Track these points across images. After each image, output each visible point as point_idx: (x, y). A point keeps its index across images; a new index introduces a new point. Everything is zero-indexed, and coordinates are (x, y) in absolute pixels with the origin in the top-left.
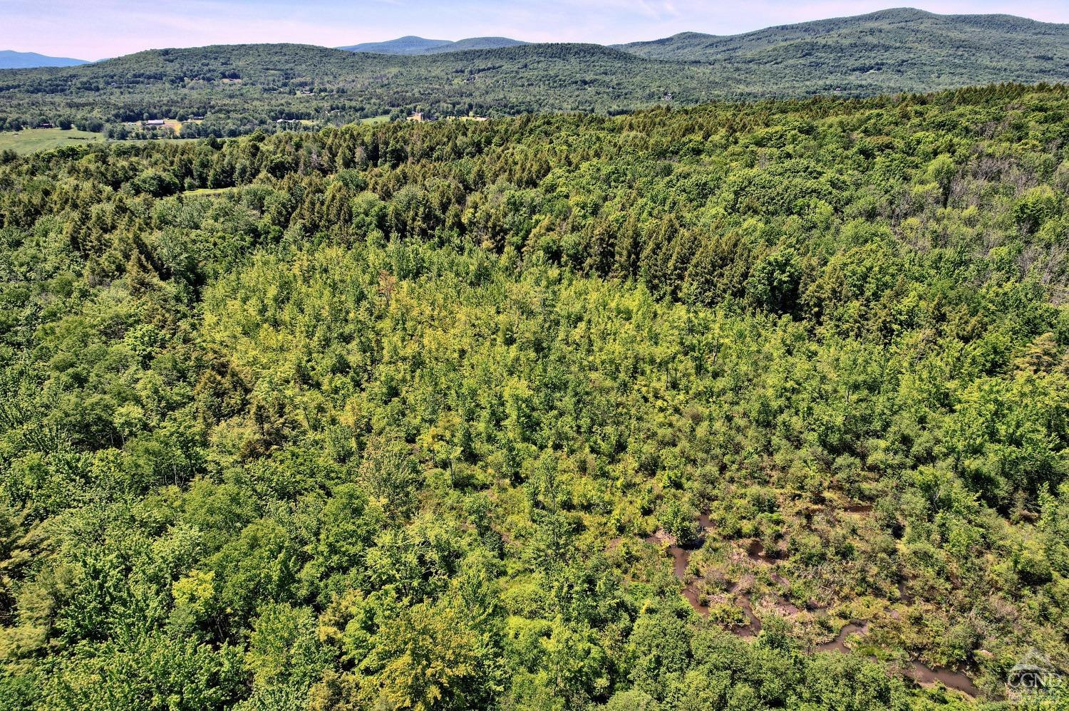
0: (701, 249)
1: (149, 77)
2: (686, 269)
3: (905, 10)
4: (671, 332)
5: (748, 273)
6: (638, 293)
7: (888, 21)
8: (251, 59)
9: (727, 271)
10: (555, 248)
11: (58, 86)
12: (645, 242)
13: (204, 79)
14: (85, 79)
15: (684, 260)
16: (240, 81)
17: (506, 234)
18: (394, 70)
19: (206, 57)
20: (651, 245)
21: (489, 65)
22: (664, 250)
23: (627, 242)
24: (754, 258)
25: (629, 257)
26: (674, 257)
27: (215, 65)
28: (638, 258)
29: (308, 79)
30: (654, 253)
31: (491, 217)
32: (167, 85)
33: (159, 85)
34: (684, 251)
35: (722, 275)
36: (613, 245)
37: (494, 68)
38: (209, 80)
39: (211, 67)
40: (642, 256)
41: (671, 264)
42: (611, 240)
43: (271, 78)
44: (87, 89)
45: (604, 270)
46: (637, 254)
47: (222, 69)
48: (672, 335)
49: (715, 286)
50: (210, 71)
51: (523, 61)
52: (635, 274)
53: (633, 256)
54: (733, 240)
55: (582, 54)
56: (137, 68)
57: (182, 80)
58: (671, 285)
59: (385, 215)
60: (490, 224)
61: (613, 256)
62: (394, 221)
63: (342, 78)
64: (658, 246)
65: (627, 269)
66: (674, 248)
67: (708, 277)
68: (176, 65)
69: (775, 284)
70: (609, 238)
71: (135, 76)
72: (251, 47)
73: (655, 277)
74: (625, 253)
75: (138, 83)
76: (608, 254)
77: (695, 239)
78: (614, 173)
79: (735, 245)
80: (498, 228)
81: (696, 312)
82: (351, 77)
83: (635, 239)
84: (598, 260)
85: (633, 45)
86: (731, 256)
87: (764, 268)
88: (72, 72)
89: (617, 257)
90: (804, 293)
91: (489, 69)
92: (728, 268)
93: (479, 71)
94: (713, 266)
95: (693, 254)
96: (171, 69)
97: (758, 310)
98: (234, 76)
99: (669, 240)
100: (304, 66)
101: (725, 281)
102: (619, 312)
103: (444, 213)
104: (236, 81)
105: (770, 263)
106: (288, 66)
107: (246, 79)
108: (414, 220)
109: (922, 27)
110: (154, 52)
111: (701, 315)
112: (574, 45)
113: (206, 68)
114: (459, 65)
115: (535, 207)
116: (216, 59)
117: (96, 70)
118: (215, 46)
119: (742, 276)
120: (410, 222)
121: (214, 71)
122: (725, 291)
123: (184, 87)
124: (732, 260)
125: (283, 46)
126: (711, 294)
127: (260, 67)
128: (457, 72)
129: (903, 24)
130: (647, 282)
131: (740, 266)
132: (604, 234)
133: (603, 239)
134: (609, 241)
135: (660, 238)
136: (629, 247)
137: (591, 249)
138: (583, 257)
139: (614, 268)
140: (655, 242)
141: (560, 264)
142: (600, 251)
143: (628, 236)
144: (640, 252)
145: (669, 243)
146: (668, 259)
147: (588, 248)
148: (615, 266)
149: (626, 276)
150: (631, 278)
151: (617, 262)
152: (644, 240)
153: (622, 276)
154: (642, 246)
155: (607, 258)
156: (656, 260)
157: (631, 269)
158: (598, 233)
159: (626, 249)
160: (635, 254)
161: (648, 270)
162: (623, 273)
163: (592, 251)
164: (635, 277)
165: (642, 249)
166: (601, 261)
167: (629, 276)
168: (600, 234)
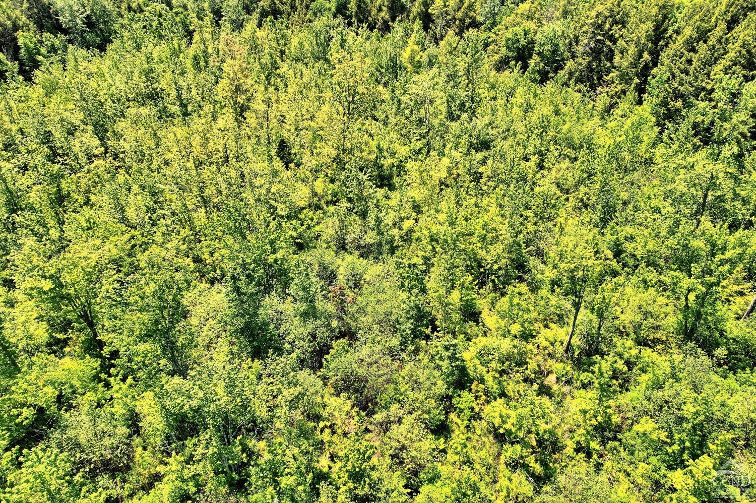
12: (678, 31)
20: (689, 32)
22: (712, 41)
23: (644, 30)
25: (640, 56)
26: (731, 55)
28: (655, 62)
30: (691, 49)
31: (463, 5)
36: (615, 39)
40: (665, 56)
42: (615, 30)
45: (590, 79)
46: (655, 55)
52: (640, 91)
53: (646, 56)
60: (459, 15)
61: (610, 57)
62: (355, 9)
64: (703, 35)
65: (628, 81)
66: (736, 39)
70: (614, 23)
73: (680, 95)
74: (632, 50)
76: (602, 53)
80: (468, 20)
83: (659, 25)
84: (585, 63)
89: (617, 59)
99: (733, 23)
120: (374, 12)
130: (659, 105)
132: (606, 18)
133: (600, 27)
134: (610, 29)
135: (714, 19)
136: (643, 40)
137: (577, 44)
138: (563, 59)
139: (608, 78)
140: (698, 28)
141: (525, 67)
142: (591, 49)
143: (647, 18)
144: (661, 50)
145: (730, 29)
146: (717, 59)
147: (574, 44)
148: (611, 74)
149: (624, 92)
150: (632, 95)
151: (615, 68)
152: (677, 25)
153: (616, 93)
154: (671, 37)
155: (600, 61)
156: (689, 62)
157: (636, 80)
158: (593, 13)
159: (637, 44)
160: (651, 53)
161: (667, 81)
162: (620, 87)
163: (579, 49)
164: (640, 96)
165: (667, 44)
166: (589, 65)
167: (628, 93)
168: (597, 16)
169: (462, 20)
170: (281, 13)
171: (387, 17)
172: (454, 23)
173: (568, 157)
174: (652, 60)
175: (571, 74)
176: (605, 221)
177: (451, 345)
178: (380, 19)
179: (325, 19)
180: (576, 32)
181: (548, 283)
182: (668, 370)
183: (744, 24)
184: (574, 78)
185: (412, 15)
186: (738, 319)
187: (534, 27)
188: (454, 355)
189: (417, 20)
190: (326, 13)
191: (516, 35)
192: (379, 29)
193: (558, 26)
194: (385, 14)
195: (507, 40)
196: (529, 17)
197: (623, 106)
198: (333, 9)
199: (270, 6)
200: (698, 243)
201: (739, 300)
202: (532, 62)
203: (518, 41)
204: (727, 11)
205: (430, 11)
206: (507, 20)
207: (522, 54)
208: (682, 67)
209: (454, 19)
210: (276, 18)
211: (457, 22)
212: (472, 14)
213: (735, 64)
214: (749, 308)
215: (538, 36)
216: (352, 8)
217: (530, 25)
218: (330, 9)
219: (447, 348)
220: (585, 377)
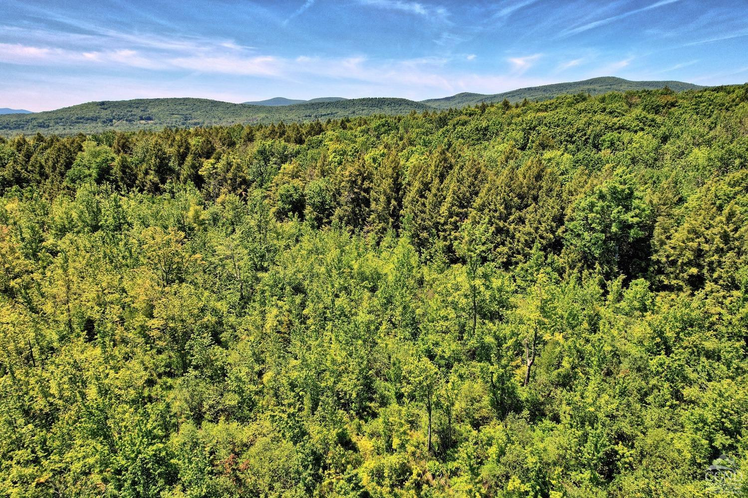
0: (487, 185)
1: (88, 119)
2: (466, 216)
3: (609, 78)
4: (443, 313)
5: (563, 215)
6: (399, 251)
7: (599, 85)
8: (162, 108)
9: (529, 214)
10: (296, 196)
11: (20, 125)
12: (409, 184)
13: (127, 120)
14: (41, 121)
15: (464, 202)
16: (152, 122)
17: (249, 186)
18: (262, 115)
19: (130, 106)
20: (417, 185)
21: (329, 112)
22: (434, 191)
23: (387, 184)
24: (571, 193)
25: (389, 202)
26: (449, 199)
27: (135, 111)
28: (400, 206)
29: (201, 120)
30: (422, 196)
31: (231, 166)
32: (100, 124)
33: (94, 124)
34: (464, 189)
35: (521, 221)
36: (367, 191)
37: (332, 114)
38: (130, 121)
39: (133, 113)
40: (406, 201)
41: (444, 209)
42: (366, 184)
43: (174, 120)
44: (41, 126)
45: (356, 221)
46: (399, 201)
47: (141, 114)
48: (446, 319)
49: (513, 237)
50: (132, 115)
51: (352, 109)
52: (396, 227)
53: (393, 202)
54: (535, 170)
55: (393, 105)
56: (80, 114)
57: (111, 121)
58: (445, 239)
59: (110, 168)
60: (230, 175)
61: (368, 204)
62: (119, 174)
63: (225, 120)
64: (426, 186)
65: (386, 221)
66: (448, 188)
67: (501, 224)
68: (108, 112)
69: (614, 229)
70: (364, 179)
71: (78, 118)
72: (163, 100)
73: (425, 228)
74: (382, 198)
75: (78, 123)
76: (361, 202)
77: (478, 171)
78: (384, 126)
79: (539, 177)
80: (239, 180)
81: (485, 276)
82: (232, 119)
83: (396, 180)
84: (349, 209)
85: (429, 101)
86: (534, 192)
87: (592, 205)
88: (33, 116)
89: (373, 205)
90: (662, 243)
91: (328, 114)
92: (530, 209)
93: (322, 116)
94: (508, 207)
95: (477, 194)
96: (104, 114)
97: (585, 272)
98: (149, 119)
99: (442, 177)
100: (199, 112)
101: (528, 228)
102: (364, 278)
103: (180, 165)
104: (149, 122)
105: (602, 197)
106: (188, 112)
107: (157, 121)
108: (146, 173)
109: (622, 88)
110: (94, 103)
111: (496, 283)
112: (387, 99)
113: (130, 113)
114: (308, 112)
115: (286, 156)
116: (137, 108)
117: (51, 114)
118: (138, 100)
119: (554, 219)
120: (140, 176)
121: (135, 115)
122: (529, 244)
123: (112, 125)
124: (535, 199)
125: (185, 99)
126: (505, 249)
127: (168, 112)
128: (306, 116)
129: (609, 87)
130: (412, 236)
131: (550, 206)
132: (357, 176)
133: (355, 182)
134: (362, 184)
135: (429, 176)
136: (388, 191)
137: (340, 196)
138: (331, 208)
139: (370, 219)
140: (422, 182)
141: (302, 217)
142: (352, 198)
143: (387, 176)
144: (402, 197)
145: (442, 182)
146: (440, 203)
147: (337, 196)
148: (371, 216)
149: (385, 229)
150: (390, 231)
151: (373, 211)
152: (407, 180)
153: (379, 230)
154: (405, 188)
155: (361, 207)
156: (424, 204)
157: (391, 220)
158: (347, 173)
159: (385, 193)
160: (395, 199)
161: (413, 219)
162: (381, 225)
163: (342, 199)
164: (397, 231)
165: (405, 192)
166: (353, 212)
167: (388, 230)
168: (350, 176)
169: (234, 179)
170: (28, 181)
171: (156, 179)
172: (226, 182)
173: (366, 287)
174: (398, 205)
175: (341, 219)
176: (415, 335)
177: (353, 476)
178: (148, 182)
179: (87, 185)
180: (337, 187)
181: (394, 397)
182: (505, 438)
183: (449, 177)
184: (344, 222)
185: (182, 177)
186: (523, 385)
187: (301, 183)
188: (356, 484)
189: (189, 181)
190: (87, 179)
191: (288, 191)
192: (149, 191)
193: (321, 183)
194: (152, 177)
195: (281, 195)
196: (295, 176)
197: (387, 239)
198: (94, 175)
199: (13, 175)
200: (489, 339)
201: (518, 371)
202: (306, 211)
203: (291, 196)
204: (436, 171)
205: (200, 173)
206: (277, 179)
207: (297, 206)
208: (420, 209)
209: (225, 180)
210: (22, 187)
211: (229, 182)
212: (241, 174)
213: (453, 206)
214: (526, 376)
215: (306, 191)
216: (115, 173)
217: (297, 182)
218: (90, 175)
219: (349, 480)
220: (452, 465)
